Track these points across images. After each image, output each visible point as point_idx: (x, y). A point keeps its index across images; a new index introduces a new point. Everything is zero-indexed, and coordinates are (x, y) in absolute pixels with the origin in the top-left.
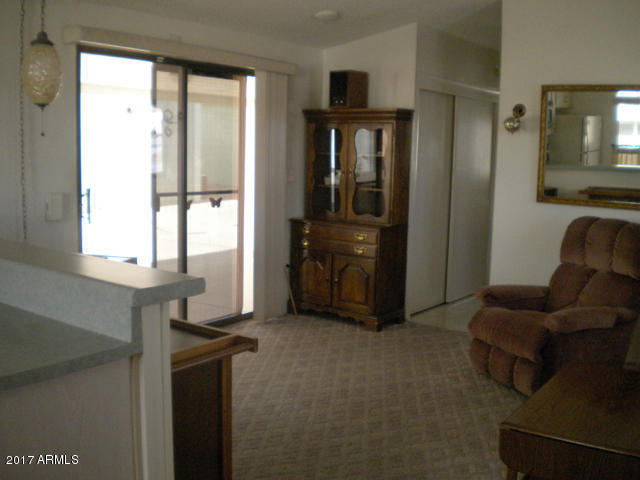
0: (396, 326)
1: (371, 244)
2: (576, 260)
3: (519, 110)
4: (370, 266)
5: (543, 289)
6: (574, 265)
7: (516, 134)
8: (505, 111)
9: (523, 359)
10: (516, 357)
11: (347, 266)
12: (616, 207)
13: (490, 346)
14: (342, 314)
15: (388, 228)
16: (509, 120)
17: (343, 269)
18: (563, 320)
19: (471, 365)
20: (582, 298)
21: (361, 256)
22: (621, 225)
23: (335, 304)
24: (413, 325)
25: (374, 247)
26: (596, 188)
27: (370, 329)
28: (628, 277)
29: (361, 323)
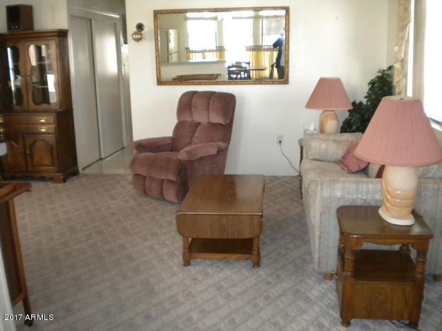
0: (74, 178)
1: (51, 124)
2: (188, 118)
3: (140, 27)
4: (51, 139)
5: (169, 138)
6: (186, 121)
7: (140, 42)
8: (131, 28)
9: (168, 180)
10: (163, 180)
11: (35, 141)
12: (205, 84)
13: (145, 177)
14: (37, 175)
15: (61, 112)
16: (135, 34)
17: (33, 144)
18: (189, 153)
19: (133, 192)
20: (195, 140)
21: (44, 133)
22: (212, 94)
23: (30, 169)
24: (85, 175)
25: (53, 126)
26: (182, 76)
27: (58, 181)
28: (220, 124)
29: (51, 179)
